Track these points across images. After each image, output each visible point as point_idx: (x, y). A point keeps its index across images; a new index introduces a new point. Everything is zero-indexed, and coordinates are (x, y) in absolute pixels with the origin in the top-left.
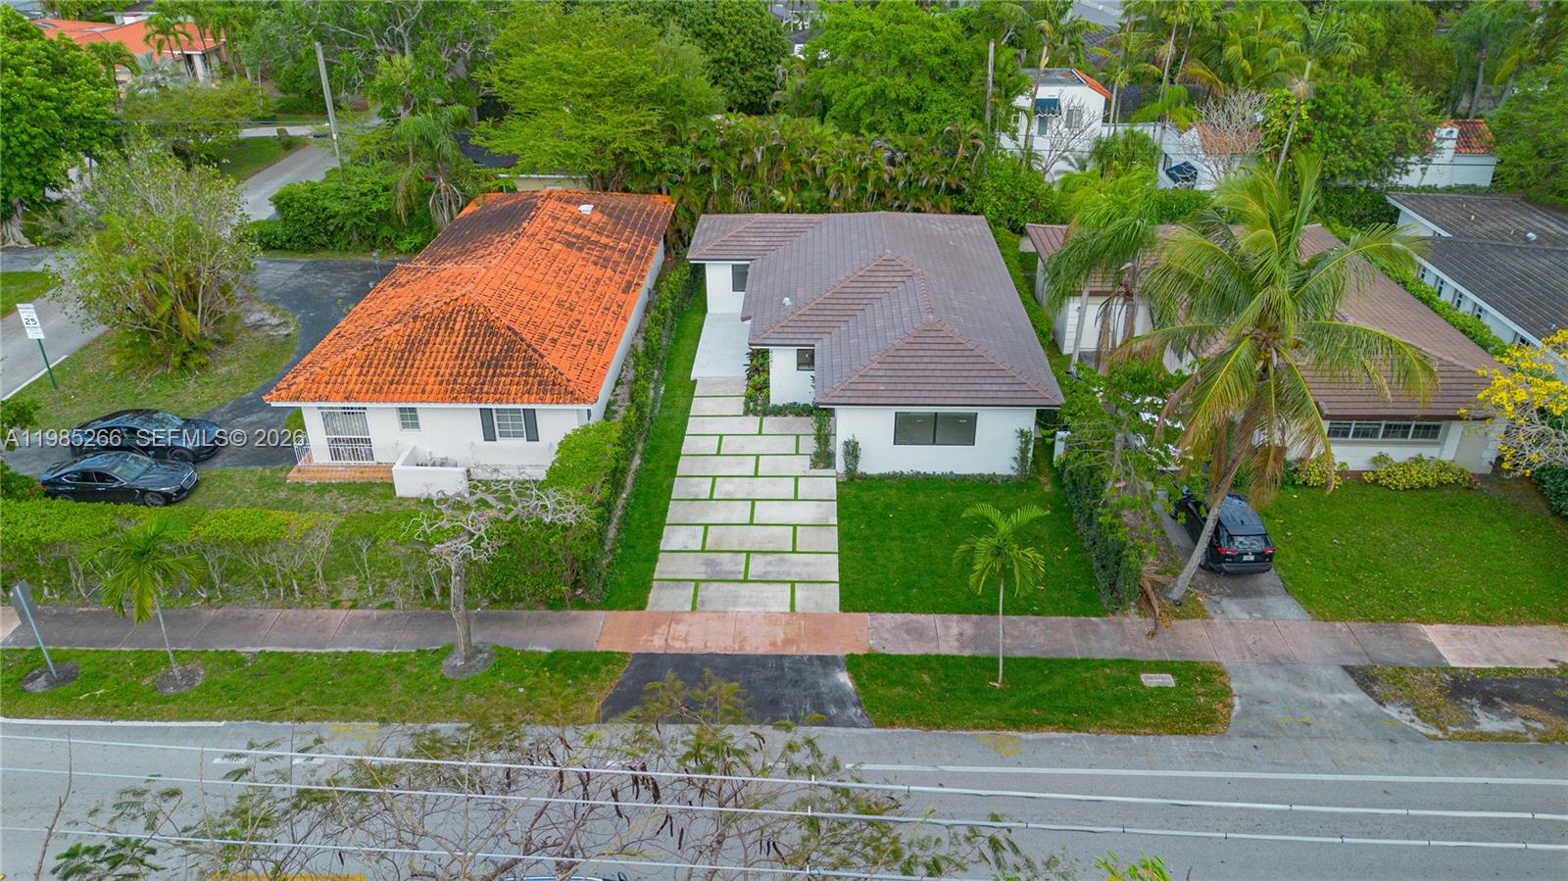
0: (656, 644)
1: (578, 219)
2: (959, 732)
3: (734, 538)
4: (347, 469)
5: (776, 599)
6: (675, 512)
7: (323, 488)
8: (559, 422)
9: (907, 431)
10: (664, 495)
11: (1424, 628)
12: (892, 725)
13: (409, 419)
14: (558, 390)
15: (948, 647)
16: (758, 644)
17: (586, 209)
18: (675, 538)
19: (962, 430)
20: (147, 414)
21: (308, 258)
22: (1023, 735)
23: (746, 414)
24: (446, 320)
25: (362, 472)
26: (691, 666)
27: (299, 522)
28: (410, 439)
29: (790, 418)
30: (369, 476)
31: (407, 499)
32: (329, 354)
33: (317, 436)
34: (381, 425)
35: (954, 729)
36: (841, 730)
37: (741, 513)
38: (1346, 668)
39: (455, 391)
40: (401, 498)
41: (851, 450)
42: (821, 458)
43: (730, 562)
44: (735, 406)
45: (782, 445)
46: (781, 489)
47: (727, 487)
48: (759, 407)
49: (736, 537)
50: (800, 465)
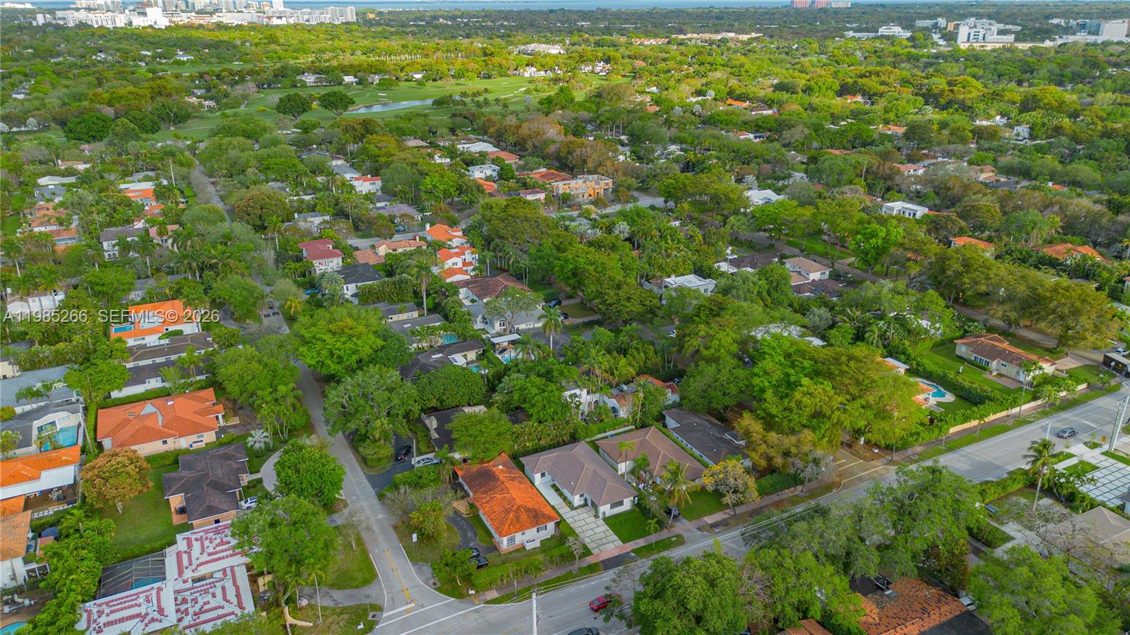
1: (503, 471)
5: (612, 546)
11: (704, 518)
14: (552, 518)
15: (643, 544)
16: (617, 554)
17: (501, 467)
18: (586, 541)
23: (572, 510)
25: (515, 547)
29: (581, 509)
30: (517, 548)
31: (529, 550)
36: (639, 561)
38: (696, 528)
40: (527, 550)
41: (604, 513)
42: (596, 516)
43: (599, 542)
44: (567, 509)
45: (586, 515)
46: (594, 525)
47: (584, 528)
48: (573, 508)
49: (595, 537)
50: (593, 519)
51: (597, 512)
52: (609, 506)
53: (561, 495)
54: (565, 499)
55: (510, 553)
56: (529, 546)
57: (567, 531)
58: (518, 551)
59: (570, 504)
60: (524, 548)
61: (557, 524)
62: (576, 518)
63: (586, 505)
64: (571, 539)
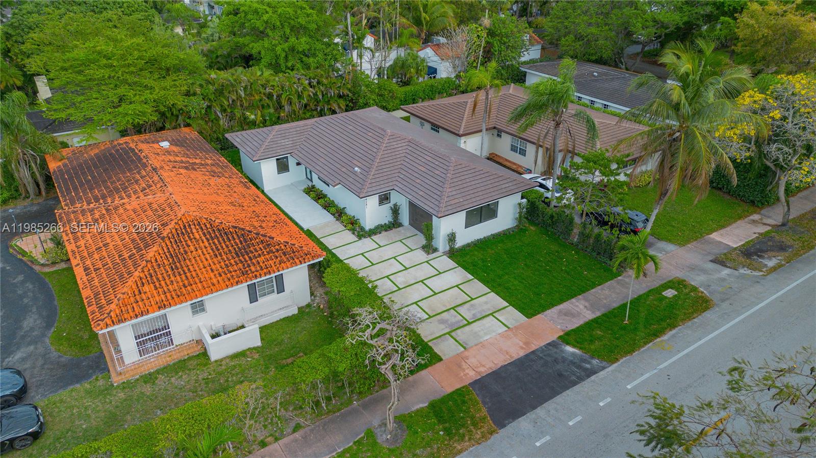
1: (168, 152)
2: (642, 349)
4: (156, 359)
5: (494, 326)
11: (711, 236)
12: (617, 360)
13: (198, 308)
17: (165, 145)
22: (662, 338)
23: (360, 239)
25: (170, 356)
29: (384, 233)
30: (177, 357)
31: (221, 360)
34: (178, 319)
35: (639, 349)
36: (602, 373)
37: (424, 290)
38: (711, 261)
40: (216, 361)
41: (452, 238)
42: (429, 248)
43: (452, 317)
44: (349, 236)
45: (399, 248)
46: (427, 271)
47: (400, 279)
48: (361, 233)
49: (438, 303)
50: (421, 255)
51: (429, 237)
52: (461, 217)
53: (329, 206)
54: (339, 214)
55: (149, 378)
56: (218, 350)
57: (349, 291)
58: (180, 366)
59: (353, 225)
60: (205, 354)
61: (318, 271)
62: (375, 256)
63: (395, 224)
64: (365, 314)
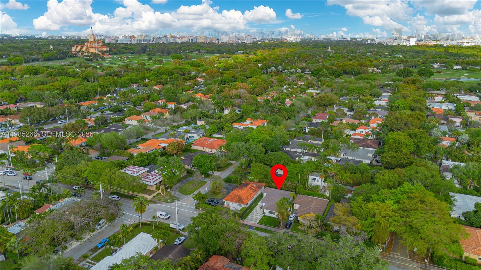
0: (244, 223)
1: (253, 186)
3: (253, 218)
4: (227, 206)
5: (253, 222)
6: (250, 215)
7: (225, 208)
8: (243, 206)
9: (270, 212)
10: (250, 213)
13: (232, 203)
14: (243, 203)
15: (262, 227)
16: (250, 225)
17: (254, 185)
18: (248, 217)
19: (273, 213)
20: (214, 199)
21: (229, 183)
23: (260, 208)
24: (237, 196)
26: (246, 225)
27: (223, 209)
28: (232, 205)
30: (229, 207)
32: (228, 197)
33: (226, 203)
34: (230, 203)
37: (254, 216)
39: (236, 202)
40: (231, 209)
